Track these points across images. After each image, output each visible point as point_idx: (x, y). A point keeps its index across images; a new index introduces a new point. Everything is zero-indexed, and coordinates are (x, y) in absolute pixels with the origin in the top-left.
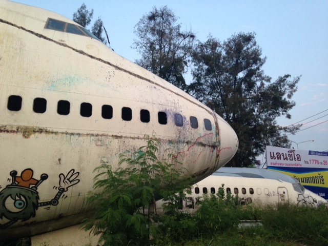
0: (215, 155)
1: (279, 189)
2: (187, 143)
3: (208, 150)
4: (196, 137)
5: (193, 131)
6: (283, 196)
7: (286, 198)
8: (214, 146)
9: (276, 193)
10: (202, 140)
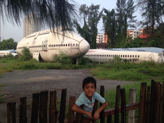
0: (79, 50)
1: (150, 56)
2: (73, 49)
3: (77, 50)
4: (74, 47)
5: (74, 46)
6: (151, 58)
7: (152, 59)
8: (78, 49)
9: (148, 57)
10: (75, 48)
